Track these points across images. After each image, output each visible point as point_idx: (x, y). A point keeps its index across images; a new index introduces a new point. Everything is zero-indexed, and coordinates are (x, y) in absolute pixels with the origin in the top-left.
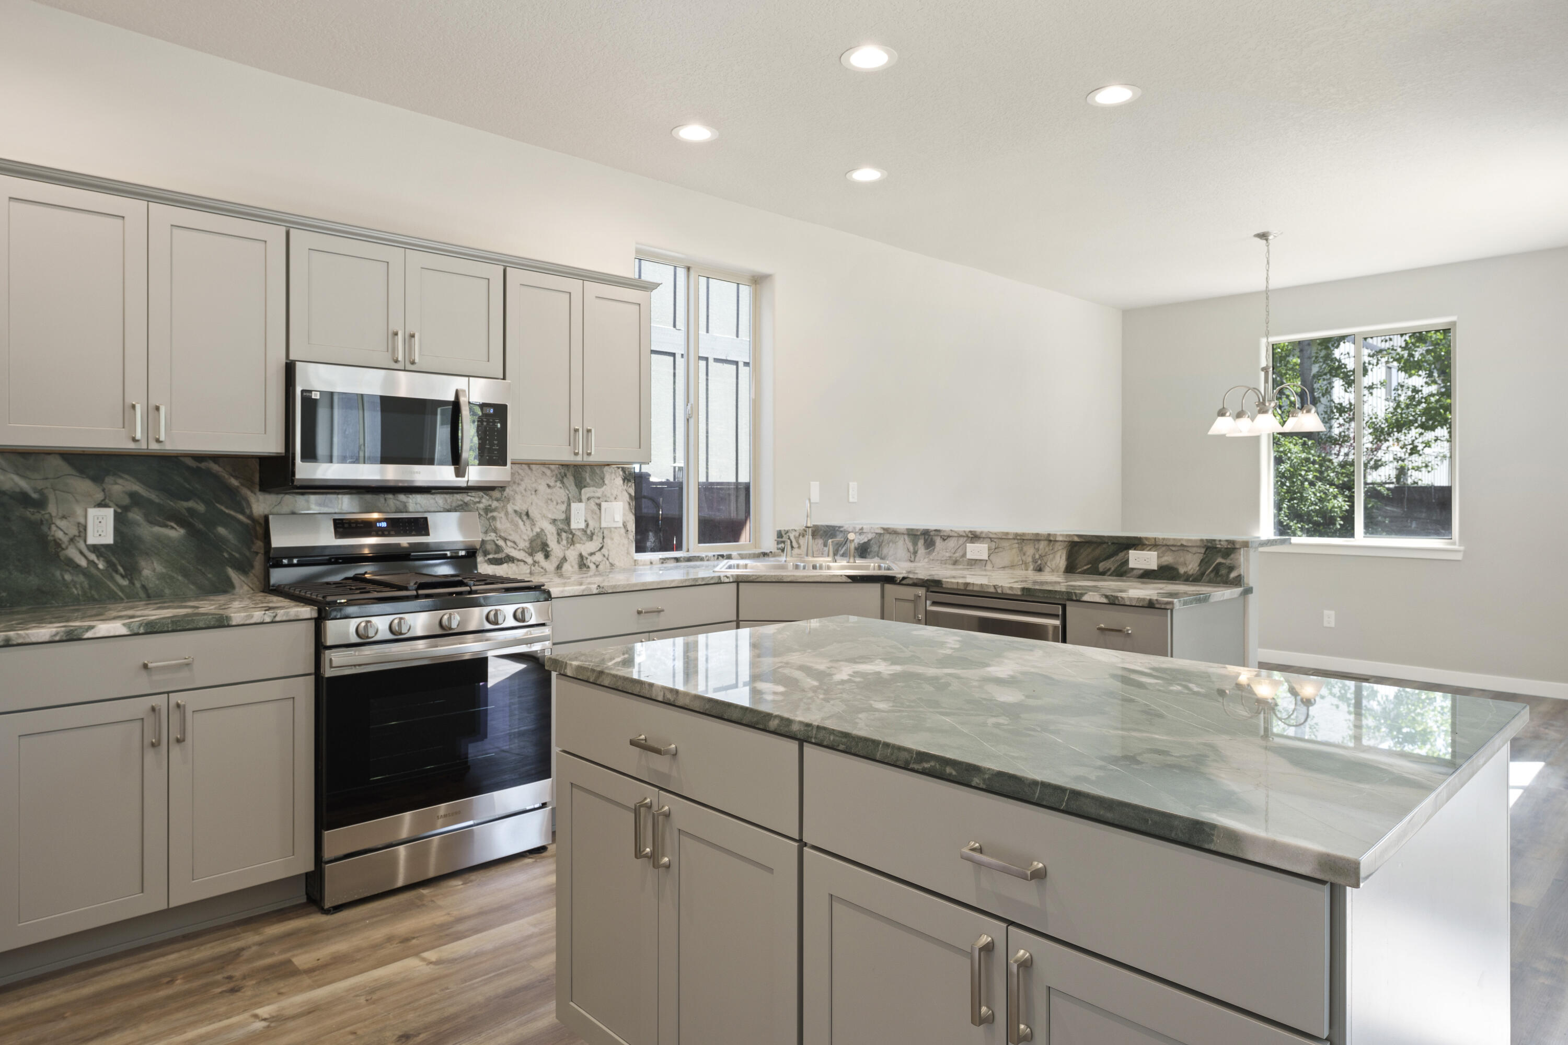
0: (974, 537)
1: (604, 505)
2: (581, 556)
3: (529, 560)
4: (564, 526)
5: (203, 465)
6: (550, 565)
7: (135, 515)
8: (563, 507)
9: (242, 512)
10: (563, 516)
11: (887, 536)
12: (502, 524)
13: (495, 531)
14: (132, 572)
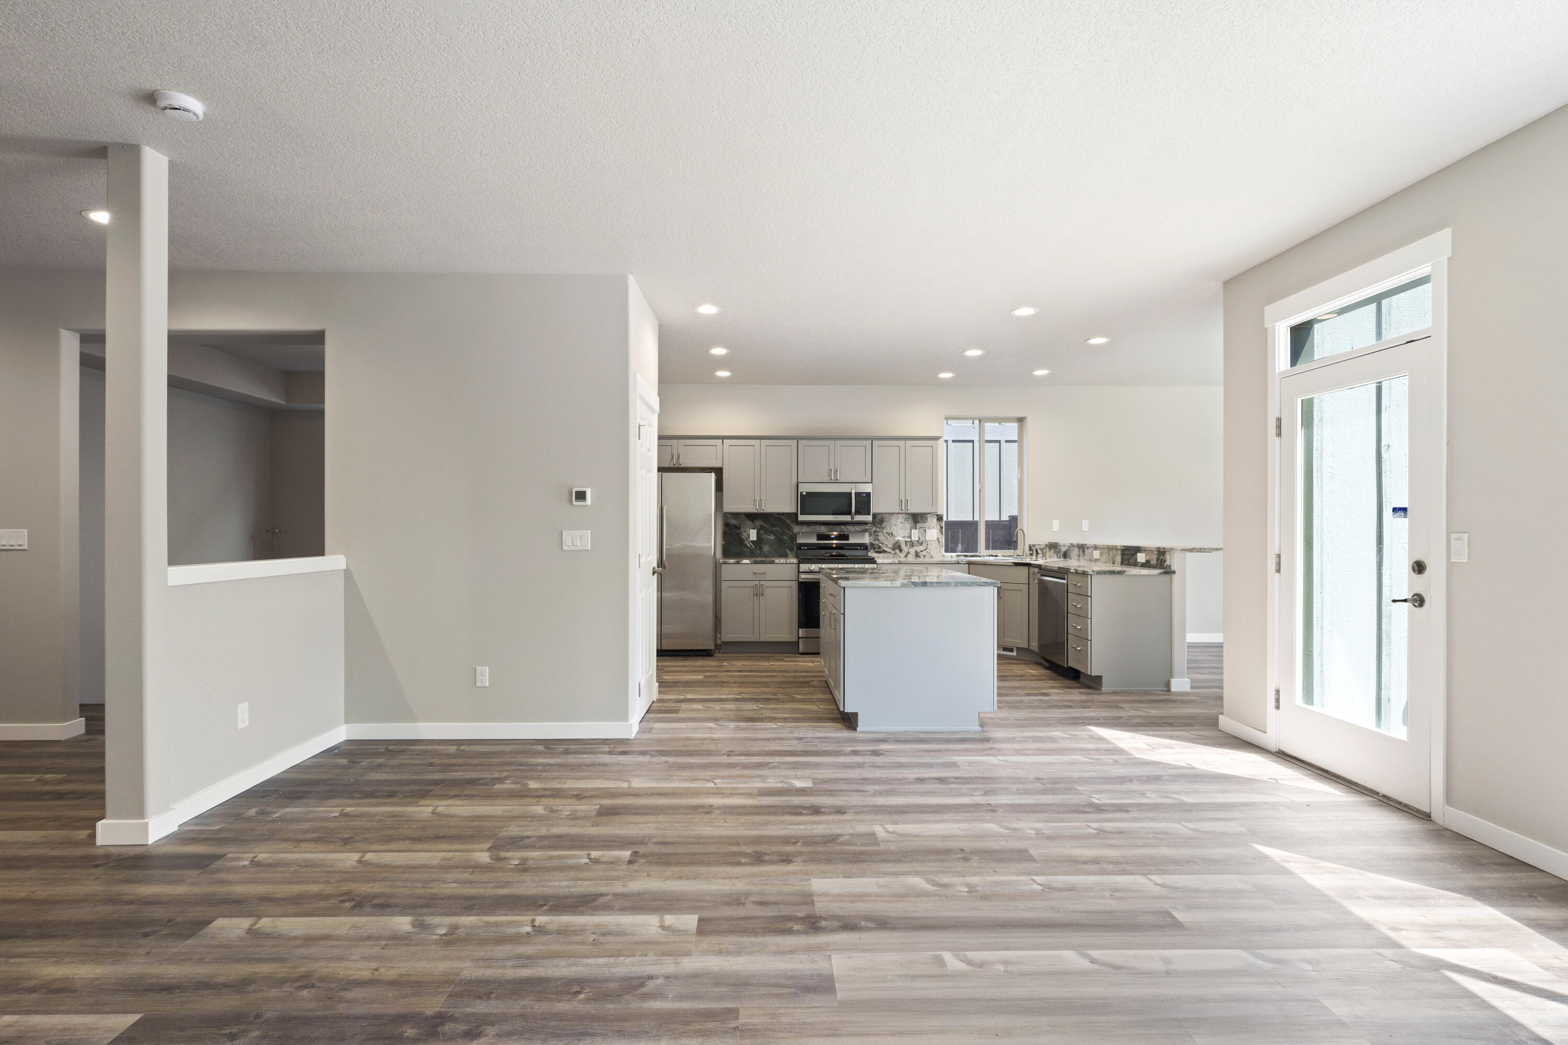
0: (1096, 548)
1: (927, 530)
2: (916, 552)
3: (893, 552)
4: (908, 540)
5: (780, 516)
6: (902, 555)
7: (762, 532)
8: (908, 531)
10: (908, 535)
11: (1072, 548)
12: (881, 537)
13: (878, 540)
14: (761, 549)
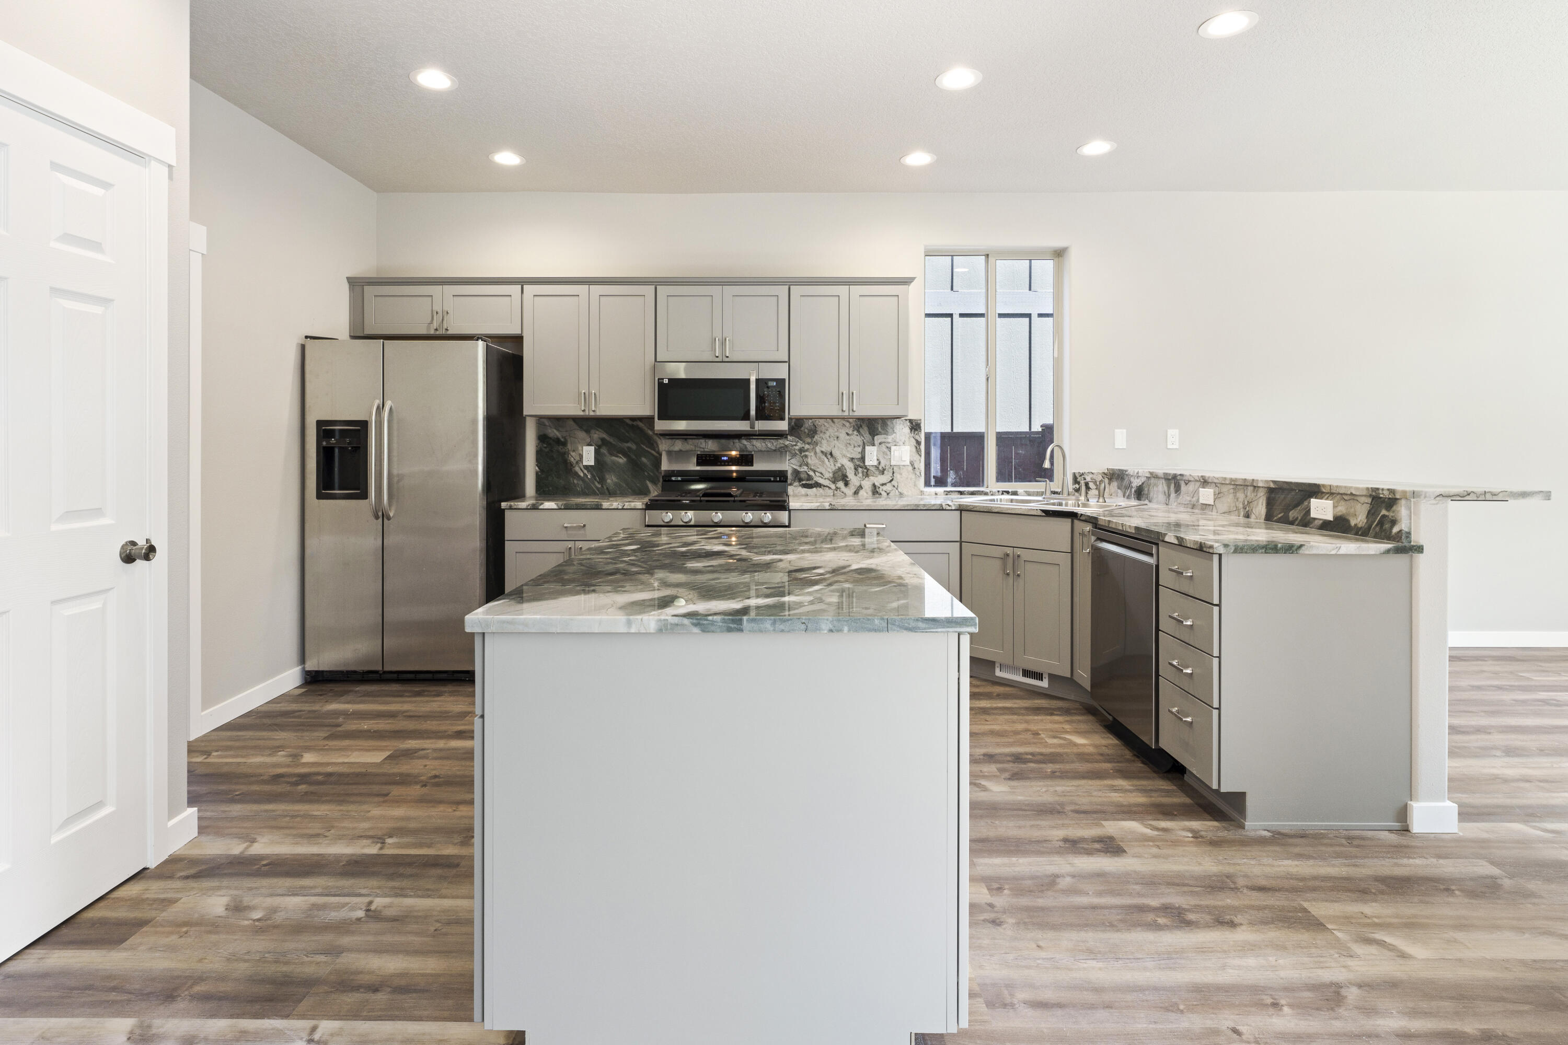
0: (1205, 482)
1: (893, 448)
2: (874, 485)
3: (833, 486)
4: (860, 464)
5: (635, 423)
6: (849, 491)
7: (604, 450)
8: (860, 449)
9: (654, 450)
10: (859, 456)
12: (812, 460)
13: (807, 465)
14: (602, 480)
